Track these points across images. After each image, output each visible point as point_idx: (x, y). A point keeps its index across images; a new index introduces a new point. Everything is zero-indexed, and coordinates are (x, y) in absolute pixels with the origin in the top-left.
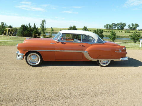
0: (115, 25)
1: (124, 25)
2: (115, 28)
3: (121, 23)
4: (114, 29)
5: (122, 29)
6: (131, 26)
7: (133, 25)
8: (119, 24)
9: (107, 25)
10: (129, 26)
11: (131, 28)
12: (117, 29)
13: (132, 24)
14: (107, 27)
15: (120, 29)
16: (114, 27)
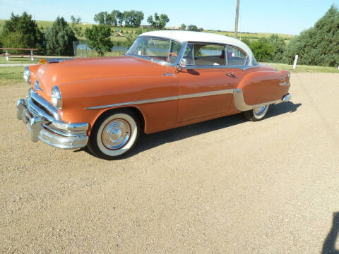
0: (120, 15)
1: (140, 16)
2: (120, 22)
3: (132, 12)
4: (118, 24)
5: (137, 25)
6: (154, 20)
7: (157, 18)
8: (128, 13)
9: (102, 15)
10: (150, 20)
11: (154, 23)
12: (126, 26)
13: (156, 14)
14: (102, 21)
15: (132, 27)
16: (118, 20)
